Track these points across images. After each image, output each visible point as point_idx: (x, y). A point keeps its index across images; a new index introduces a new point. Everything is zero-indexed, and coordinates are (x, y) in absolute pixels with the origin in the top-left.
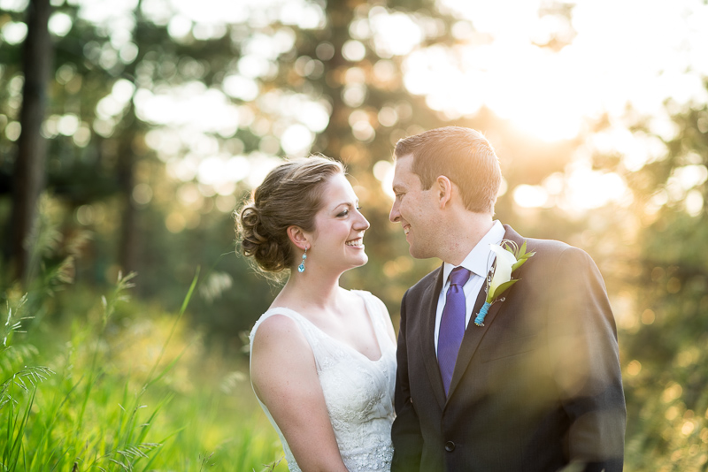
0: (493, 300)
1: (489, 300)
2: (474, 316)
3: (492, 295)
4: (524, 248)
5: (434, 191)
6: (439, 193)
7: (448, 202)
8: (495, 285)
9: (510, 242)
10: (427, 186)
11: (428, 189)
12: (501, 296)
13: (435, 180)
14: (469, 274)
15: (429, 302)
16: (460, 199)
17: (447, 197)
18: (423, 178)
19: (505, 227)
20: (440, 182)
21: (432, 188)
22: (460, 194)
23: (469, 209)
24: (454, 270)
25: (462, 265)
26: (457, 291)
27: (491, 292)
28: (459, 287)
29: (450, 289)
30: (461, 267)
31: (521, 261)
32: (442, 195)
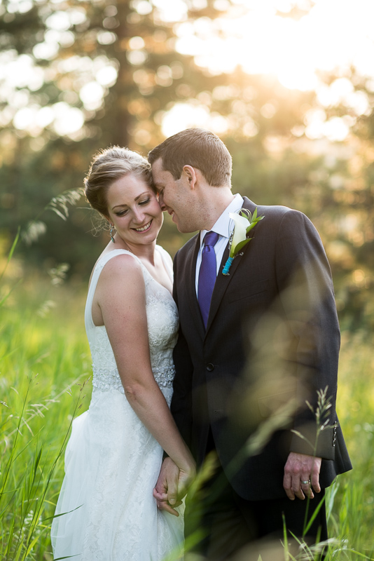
0: (235, 254)
1: (232, 255)
2: (221, 268)
3: (233, 252)
4: (255, 214)
5: (184, 179)
6: (188, 178)
7: (196, 184)
8: (235, 244)
9: (245, 210)
10: (177, 176)
11: (179, 178)
12: (240, 252)
13: (182, 170)
14: (218, 237)
15: (190, 259)
16: (204, 179)
17: (195, 179)
18: (173, 171)
19: (244, 199)
20: (186, 170)
21: (182, 177)
22: (203, 175)
23: (212, 185)
24: (207, 234)
25: (212, 230)
26: (209, 250)
27: (233, 250)
28: (211, 247)
29: (204, 249)
30: (212, 232)
31: (253, 224)
32: (190, 179)
